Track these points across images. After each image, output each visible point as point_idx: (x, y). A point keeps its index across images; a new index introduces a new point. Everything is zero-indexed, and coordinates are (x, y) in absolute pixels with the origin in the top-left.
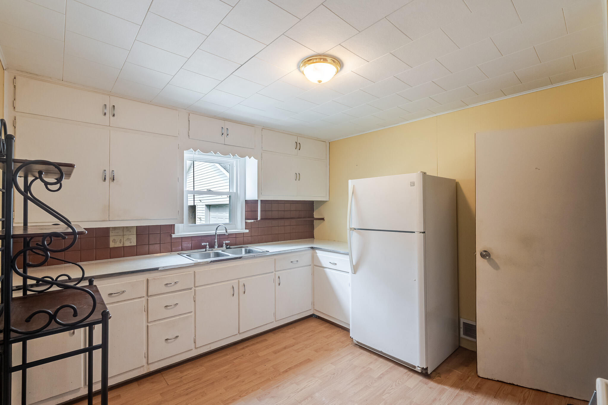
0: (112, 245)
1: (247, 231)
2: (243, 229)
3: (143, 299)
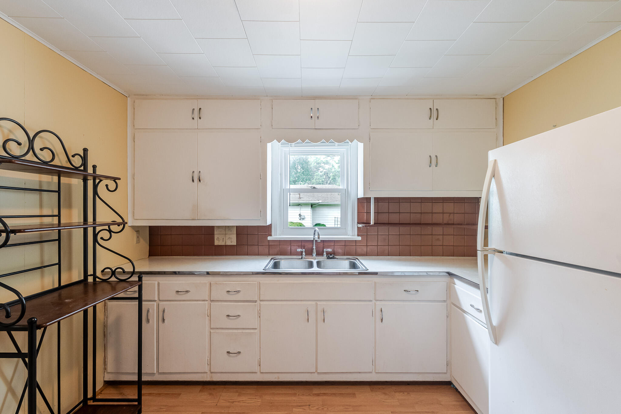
0: (216, 243)
1: (359, 238)
2: (354, 236)
3: (206, 302)
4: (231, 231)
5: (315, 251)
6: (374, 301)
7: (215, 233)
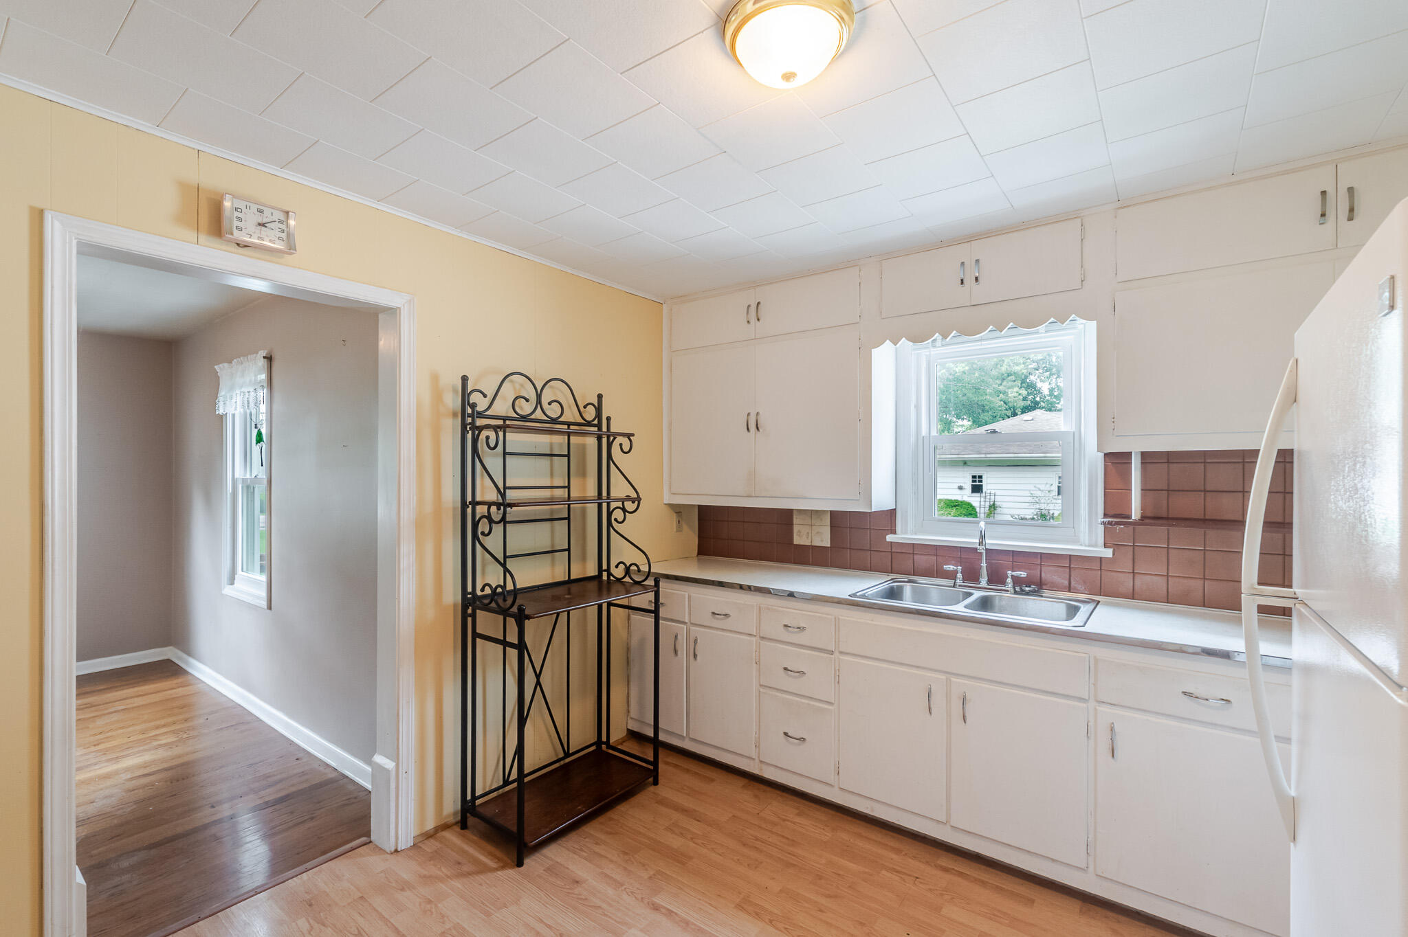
0: (797, 540)
1: (1108, 553)
2: (1096, 546)
3: (754, 639)
4: (821, 520)
5: (984, 572)
6: (1092, 704)
7: (795, 521)
